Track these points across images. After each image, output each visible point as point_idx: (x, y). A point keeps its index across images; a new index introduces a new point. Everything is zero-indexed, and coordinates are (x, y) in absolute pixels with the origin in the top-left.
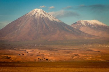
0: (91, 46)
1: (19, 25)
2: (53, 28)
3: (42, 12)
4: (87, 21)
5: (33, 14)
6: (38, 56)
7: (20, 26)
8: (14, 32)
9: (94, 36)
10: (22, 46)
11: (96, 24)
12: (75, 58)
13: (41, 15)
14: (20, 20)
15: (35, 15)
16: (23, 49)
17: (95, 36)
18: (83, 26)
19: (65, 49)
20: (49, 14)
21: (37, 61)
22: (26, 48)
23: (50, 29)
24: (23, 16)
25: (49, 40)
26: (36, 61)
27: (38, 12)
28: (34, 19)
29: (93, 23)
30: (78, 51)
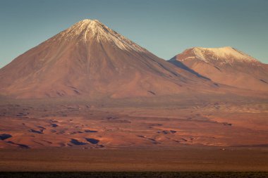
0: (211, 110)
1: (43, 60)
2: (124, 67)
3: (99, 28)
4: (210, 49)
5: (77, 33)
6: (75, 135)
7: (45, 61)
8: (30, 75)
9: (225, 85)
10: (45, 111)
11: (231, 57)
12: (160, 139)
13: (96, 34)
14: (47, 46)
15: (81, 35)
16: (47, 116)
17: (228, 86)
18: (199, 61)
19: (145, 118)
20: (116, 33)
21: (67, 145)
22: (55, 116)
23: (117, 69)
24: (55, 37)
25: (114, 96)
26: (64, 145)
27: (90, 29)
28: (81, 43)
29: (223, 55)
30: (174, 122)
